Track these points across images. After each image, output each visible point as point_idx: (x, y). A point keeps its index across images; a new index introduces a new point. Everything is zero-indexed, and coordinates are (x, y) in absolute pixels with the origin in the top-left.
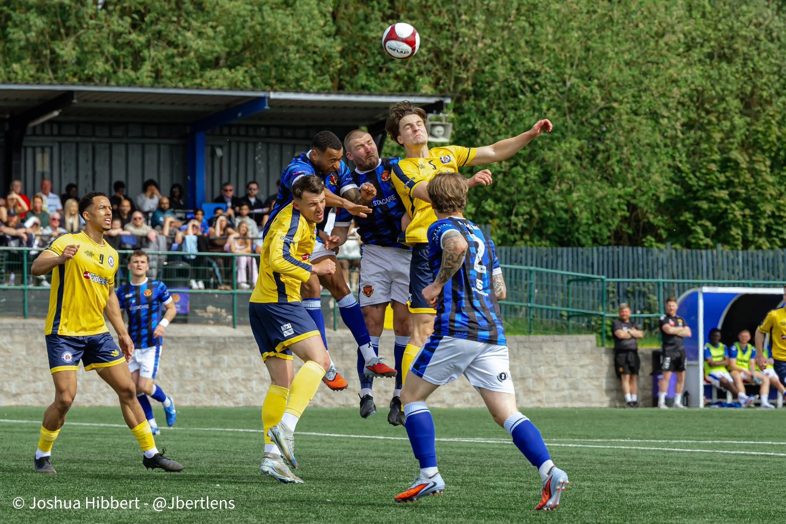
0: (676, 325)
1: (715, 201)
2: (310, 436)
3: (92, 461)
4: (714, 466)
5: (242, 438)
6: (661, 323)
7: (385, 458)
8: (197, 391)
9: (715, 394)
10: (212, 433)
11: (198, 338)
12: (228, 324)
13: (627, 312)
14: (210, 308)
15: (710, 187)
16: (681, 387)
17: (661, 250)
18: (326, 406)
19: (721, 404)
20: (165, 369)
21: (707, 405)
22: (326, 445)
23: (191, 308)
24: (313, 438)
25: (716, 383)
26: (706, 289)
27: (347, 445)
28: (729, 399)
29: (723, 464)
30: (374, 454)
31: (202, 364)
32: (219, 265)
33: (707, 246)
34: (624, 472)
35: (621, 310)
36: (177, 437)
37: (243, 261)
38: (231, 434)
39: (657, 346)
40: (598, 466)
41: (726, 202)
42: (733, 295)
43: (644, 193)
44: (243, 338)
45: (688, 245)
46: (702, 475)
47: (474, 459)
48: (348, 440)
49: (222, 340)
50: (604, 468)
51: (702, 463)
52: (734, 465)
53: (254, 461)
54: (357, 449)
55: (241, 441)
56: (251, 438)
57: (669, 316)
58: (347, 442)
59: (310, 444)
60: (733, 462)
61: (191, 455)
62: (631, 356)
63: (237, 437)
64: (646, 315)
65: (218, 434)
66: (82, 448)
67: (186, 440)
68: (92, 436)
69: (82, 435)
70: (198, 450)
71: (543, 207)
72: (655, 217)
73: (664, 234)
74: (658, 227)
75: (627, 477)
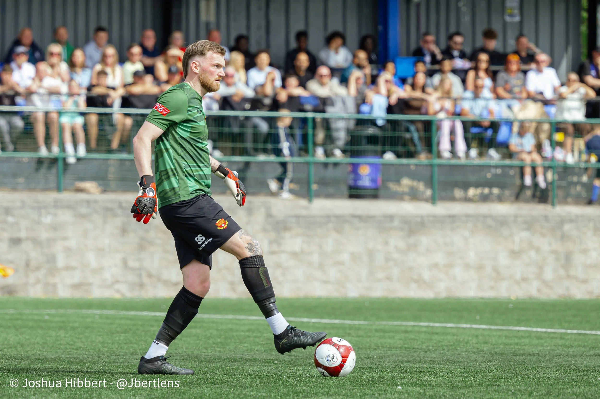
2: (519, 331)
3: (255, 360)
5: (437, 334)
8: (389, 278)
10: (403, 328)
11: (391, 218)
12: (426, 200)
14: (406, 182)
18: (543, 297)
20: (352, 254)
22: (535, 342)
23: (384, 181)
24: (520, 334)
27: (560, 342)
30: (591, 353)
31: (396, 247)
32: (418, 130)
36: (360, 333)
37: (446, 126)
38: (424, 329)
44: (444, 217)
48: (562, 337)
49: (419, 220)
53: (448, 360)
54: (571, 347)
55: (435, 337)
56: (447, 334)
58: (561, 338)
59: (516, 341)
61: (373, 353)
63: (433, 332)
65: (410, 329)
66: (246, 345)
67: (370, 337)
68: (260, 332)
69: (248, 331)
70: (383, 347)
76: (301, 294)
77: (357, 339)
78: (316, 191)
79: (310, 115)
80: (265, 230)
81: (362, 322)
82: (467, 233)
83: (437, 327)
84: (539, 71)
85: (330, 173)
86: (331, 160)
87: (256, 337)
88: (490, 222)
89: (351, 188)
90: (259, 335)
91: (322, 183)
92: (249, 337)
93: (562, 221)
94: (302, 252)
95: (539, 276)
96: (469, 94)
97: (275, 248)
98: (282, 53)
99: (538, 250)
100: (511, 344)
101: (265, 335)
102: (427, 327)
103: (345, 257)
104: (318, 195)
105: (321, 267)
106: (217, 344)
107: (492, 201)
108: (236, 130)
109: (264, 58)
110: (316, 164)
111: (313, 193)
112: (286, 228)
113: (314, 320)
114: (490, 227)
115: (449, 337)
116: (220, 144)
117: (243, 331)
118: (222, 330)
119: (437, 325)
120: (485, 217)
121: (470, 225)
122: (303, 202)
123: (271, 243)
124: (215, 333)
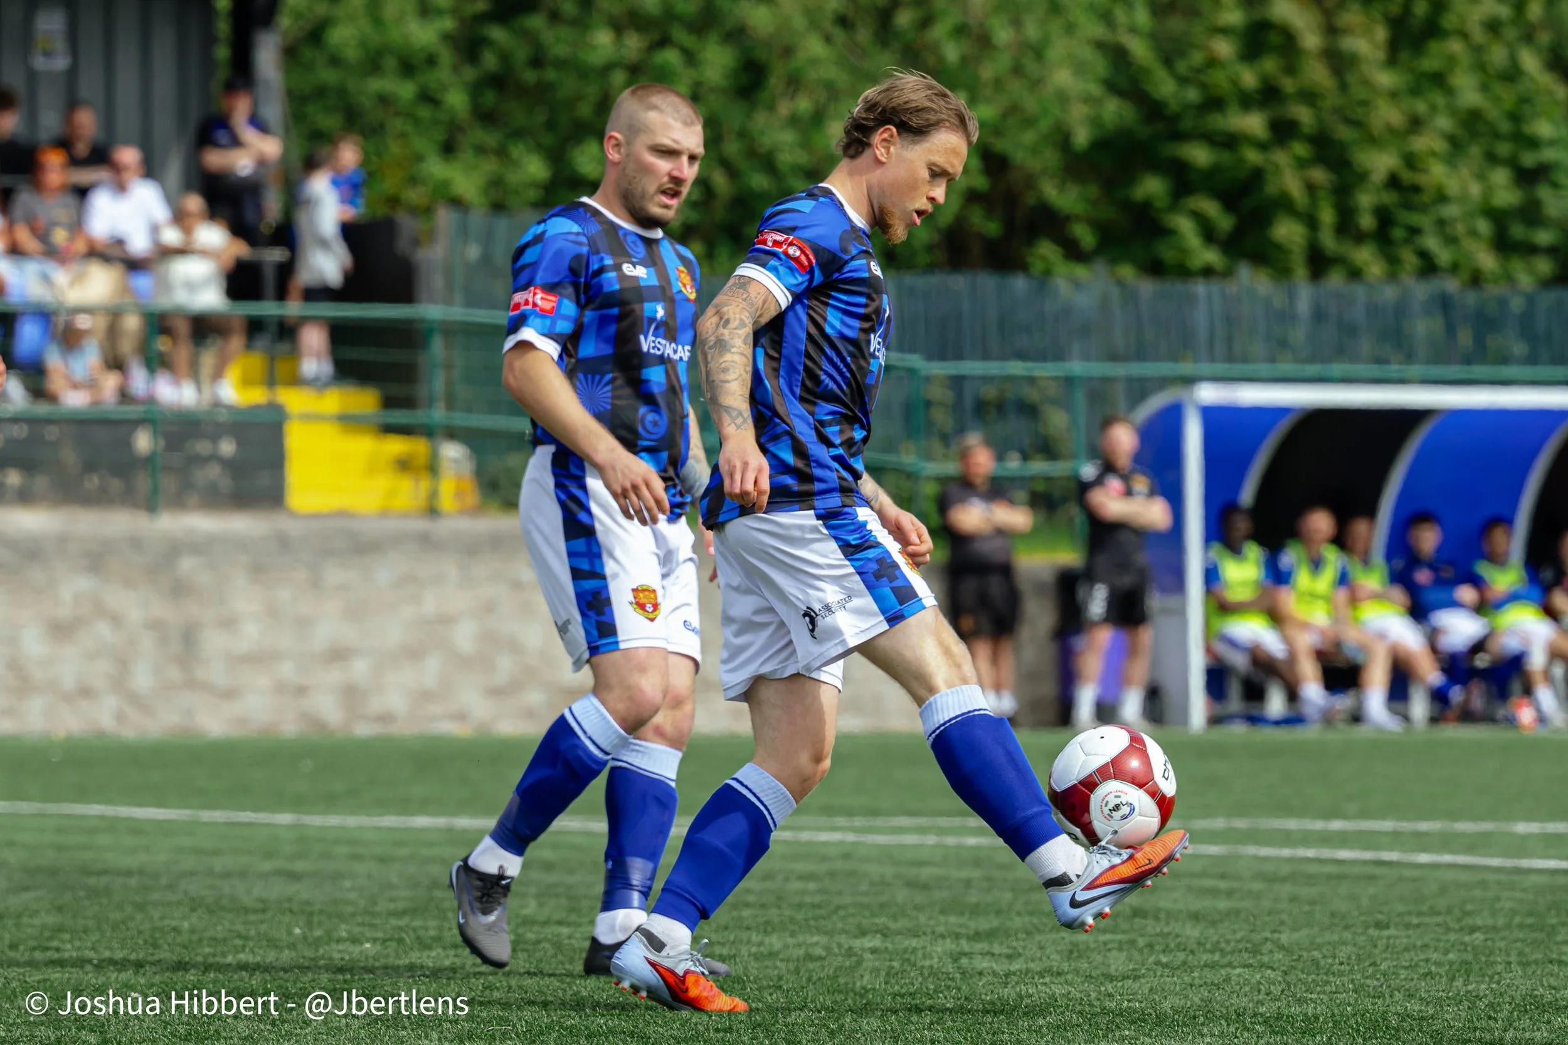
0: (1129, 493)
1: (1230, 142)
4: (1230, 893)
6: (1084, 488)
7: (295, 877)
9: (1235, 690)
13: (983, 461)
15: (1214, 103)
16: (1140, 670)
17: (1077, 285)
18: (129, 733)
19: (1255, 720)
21: (1215, 720)
25: (1239, 661)
26: (1209, 394)
27: (189, 843)
28: (1276, 704)
29: (1257, 886)
30: (267, 866)
33: (1208, 272)
34: (975, 911)
35: (964, 456)
39: (1069, 556)
40: (902, 895)
41: (1262, 146)
42: (1279, 412)
43: (1029, 122)
45: (1155, 268)
46: (1196, 917)
47: (552, 878)
48: (190, 828)
50: (920, 898)
51: (1195, 882)
52: (1287, 889)
54: (216, 853)
57: (1109, 468)
59: (83, 840)
60: (1284, 880)
62: (995, 584)
64: (1039, 466)
71: (743, 165)
72: (1061, 188)
73: (1085, 236)
74: (1068, 218)
75: (984, 924)
84: (121, 188)
93: (174, 549)
95: (120, 683)
99: (116, 620)
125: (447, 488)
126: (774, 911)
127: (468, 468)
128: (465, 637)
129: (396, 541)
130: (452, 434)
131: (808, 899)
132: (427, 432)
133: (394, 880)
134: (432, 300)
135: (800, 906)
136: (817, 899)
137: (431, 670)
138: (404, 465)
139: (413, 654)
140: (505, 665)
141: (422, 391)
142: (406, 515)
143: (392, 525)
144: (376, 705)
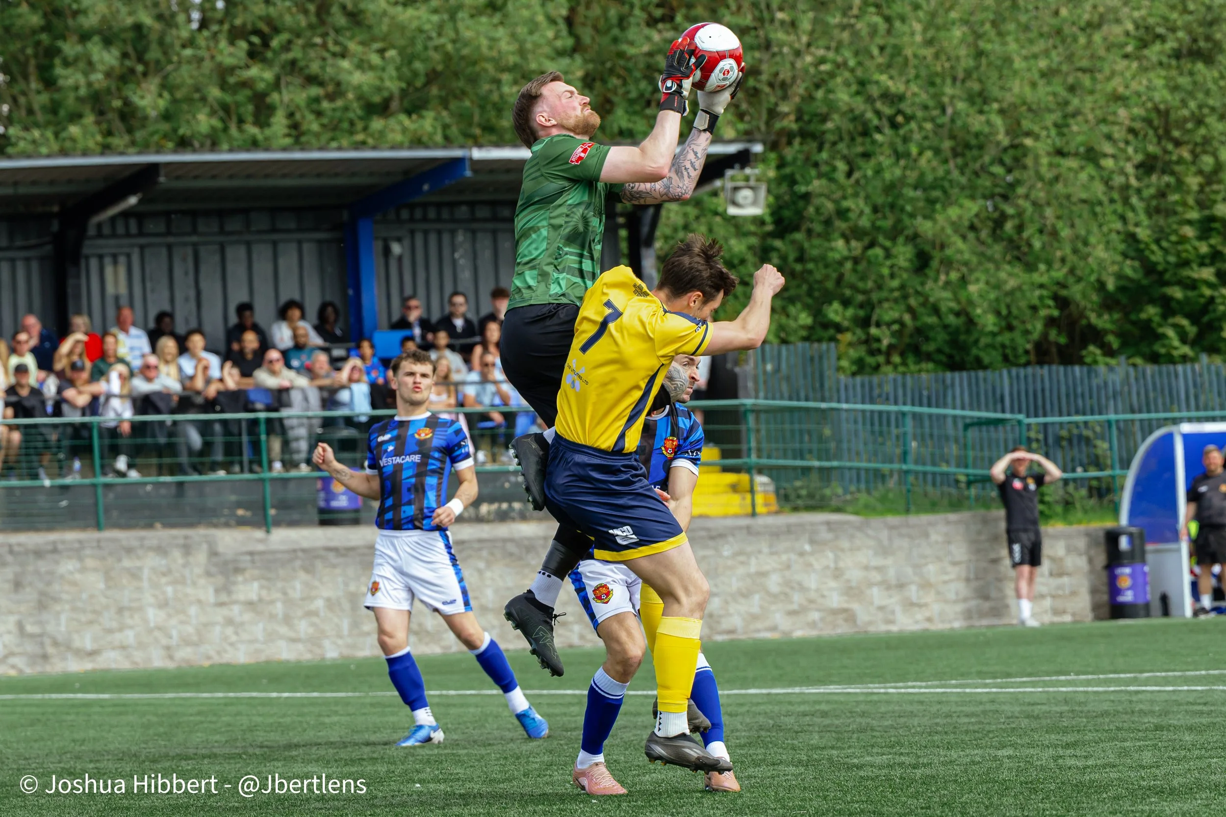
1: (1194, 285)
4: (1210, 713)
5: (454, 705)
15: (1185, 264)
17: (1111, 369)
20: (328, 600)
26: (1186, 428)
33: (1184, 358)
34: (1066, 730)
36: (351, 710)
39: (1112, 523)
40: (1024, 723)
41: (1213, 286)
43: (1081, 279)
45: (1154, 358)
46: (1190, 729)
47: (827, 721)
50: (1034, 724)
51: (1190, 708)
53: (475, 742)
55: (453, 711)
59: (564, 710)
61: (373, 738)
64: (1093, 473)
66: (199, 734)
67: (364, 714)
68: (215, 715)
69: (199, 713)
70: (385, 728)
71: (921, 310)
72: (1100, 316)
73: (1114, 342)
74: (1106, 332)
75: (1070, 738)
76: (263, 658)
77: (348, 718)
78: (273, 516)
79: (262, 415)
80: (208, 574)
81: (350, 694)
82: (481, 565)
83: (453, 696)
85: (292, 492)
86: (293, 473)
87: (210, 722)
88: (511, 547)
89: (322, 511)
90: (214, 719)
91: (283, 505)
92: (202, 722)
94: (261, 600)
96: (474, 376)
97: (224, 597)
98: (220, 333)
100: (557, 715)
101: (224, 719)
102: (440, 696)
103: (319, 604)
104: (278, 523)
105: (287, 620)
106: (159, 735)
107: (513, 519)
108: (162, 440)
109: (197, 341)
110: (274, 480)
111: (270, 519)
112: (238, 570)
113: (286, 695)
114: (511, 555)
115: (472, 710)
116: (139, 461)
117: (191, 715)
118: (163, 715)
119: (452, 692)
120: (505, 541)
121: (485, 553)
122: (259, 534)
123: (217, 591)
124: (154, 719)
125: (759, 499)
126: (952, 736)
127: (771, 488)
128: (774, 583)
129: (733, 531)
130: (761, 471)
131: (971, 728)
132: (747, 469)
133: (739, 727)
134: (748, 396)
135: (967, 732)
136: (976, 727)
137: (755, 603)
138: (735, 488)
139: (745, 595)
140: (797, 598)
141: (744, 447)
142: (736, 516)
143: (729, 522)
144: (725, 625)
